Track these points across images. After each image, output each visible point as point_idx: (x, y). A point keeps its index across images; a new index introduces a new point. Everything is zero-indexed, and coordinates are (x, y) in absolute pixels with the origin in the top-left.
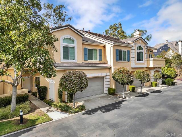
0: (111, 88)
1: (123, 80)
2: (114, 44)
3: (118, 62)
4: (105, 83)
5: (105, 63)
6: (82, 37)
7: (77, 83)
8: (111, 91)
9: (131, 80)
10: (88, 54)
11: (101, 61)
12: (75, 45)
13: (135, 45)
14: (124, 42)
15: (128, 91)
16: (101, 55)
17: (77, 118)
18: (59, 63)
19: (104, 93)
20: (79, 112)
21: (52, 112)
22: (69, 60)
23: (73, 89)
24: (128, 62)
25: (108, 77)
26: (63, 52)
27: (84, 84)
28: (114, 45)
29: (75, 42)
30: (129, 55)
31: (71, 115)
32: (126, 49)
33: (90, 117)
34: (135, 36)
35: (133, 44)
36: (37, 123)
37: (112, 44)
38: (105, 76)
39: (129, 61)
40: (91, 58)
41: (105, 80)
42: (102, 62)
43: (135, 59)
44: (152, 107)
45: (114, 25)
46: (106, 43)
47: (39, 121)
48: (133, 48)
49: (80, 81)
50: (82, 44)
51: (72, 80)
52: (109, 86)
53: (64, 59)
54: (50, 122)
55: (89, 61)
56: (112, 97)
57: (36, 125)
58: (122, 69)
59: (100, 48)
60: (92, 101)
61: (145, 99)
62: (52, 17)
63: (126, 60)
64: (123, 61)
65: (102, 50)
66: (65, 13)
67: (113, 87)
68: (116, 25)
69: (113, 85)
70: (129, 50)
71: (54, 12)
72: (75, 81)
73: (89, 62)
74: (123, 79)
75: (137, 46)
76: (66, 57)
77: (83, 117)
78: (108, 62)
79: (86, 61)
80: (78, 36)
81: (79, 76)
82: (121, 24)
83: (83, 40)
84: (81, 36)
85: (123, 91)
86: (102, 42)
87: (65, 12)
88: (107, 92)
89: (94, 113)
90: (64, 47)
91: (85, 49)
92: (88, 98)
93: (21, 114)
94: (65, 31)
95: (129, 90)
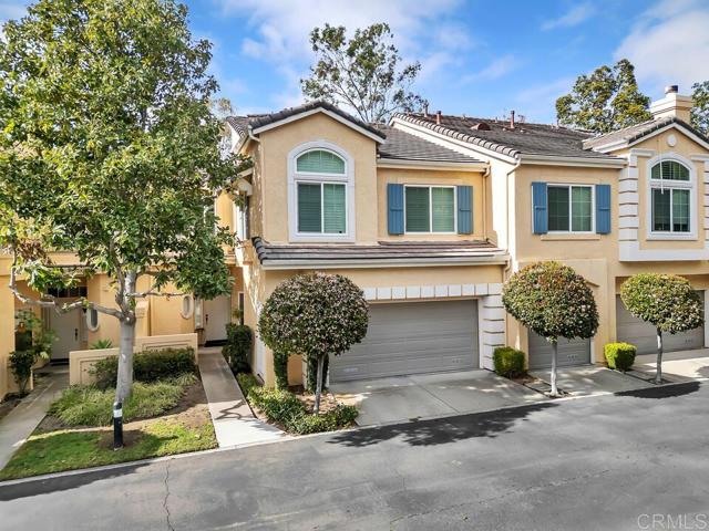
0: (509, 349)
1: (540, 317)
2: (519, 162)
3: (542, 237)
4: (483, 326)
5: (487, 243)
6: (378, 144)
7: (307, 320)
8: (504, 363)
9: (581, 319)
10: (409, 207)
11: (470, 233)
12: (347, 176)
13: (639, 157)
14: (589, 150)
15: (598, 364)
16: (470, 211)
17: (302, 451)
18: (284, 244)
19: (478, 368)
20: (323, 431)
21: (236, 421)
22: (323, 234)
23: (294, 341)
24: (598, 237)
25: (492, 301)
26: (300, 203)
27: (341, 326)
28: (522, 165)
29: (349, 166)
30: (609, 204)
31: (290, 437)
32: (592, 180)
33: (349, 456)
34: (656, 117)
35: (627, 155)
36: (162, 450)
37: (513, 160)
38: (484, 297)
39: (604, 230)
40: (418, 223)
41: (483, 314)
42: (471, 239)
43: (642, 222)
44: (663, 446)
45: (598, 72)
46: (491, 160)
47: (173, 445)
48: (628, 173)
49: (322, 313)
50: (378, 169)
51: (290, 308)
52: (500, 340)
53: (301, 229)
54: (205, 452)
55: (411, 237)
56: (505, 386)
57: (156, 456)
58: (541, 270)
59: (460, 182)
60: (403, 395)
61: (662, 407)
62: (343, 74)
63: (589, 230)
64: (570, 234)
65: (471, 188)
66: (392, 53)
67: (518, 347)
68: (605, 72)
69: (518, 337)
70: (605, 182)
71: (351, 53)
72: (300, 311)
73: (411, 240)
74: (541, 310)
75: (650, 164)
76: (309, 220)
77: (321, 451)
78: (499, 238)
79: (397, 235)
80: (358, 141)
81: (320, 296)
82: (631, 68)
83: (383, 155)
84: (372, 140)
85: (553, 364)
86: (476, 156)
87: (392, 48)
88: (490, 365)
89: (375, 443)
90: (301, 187)
91: (393, 190)
92: (395, 383)
93: (118, 413)
94: (305, 128)
95: (606, 364)
